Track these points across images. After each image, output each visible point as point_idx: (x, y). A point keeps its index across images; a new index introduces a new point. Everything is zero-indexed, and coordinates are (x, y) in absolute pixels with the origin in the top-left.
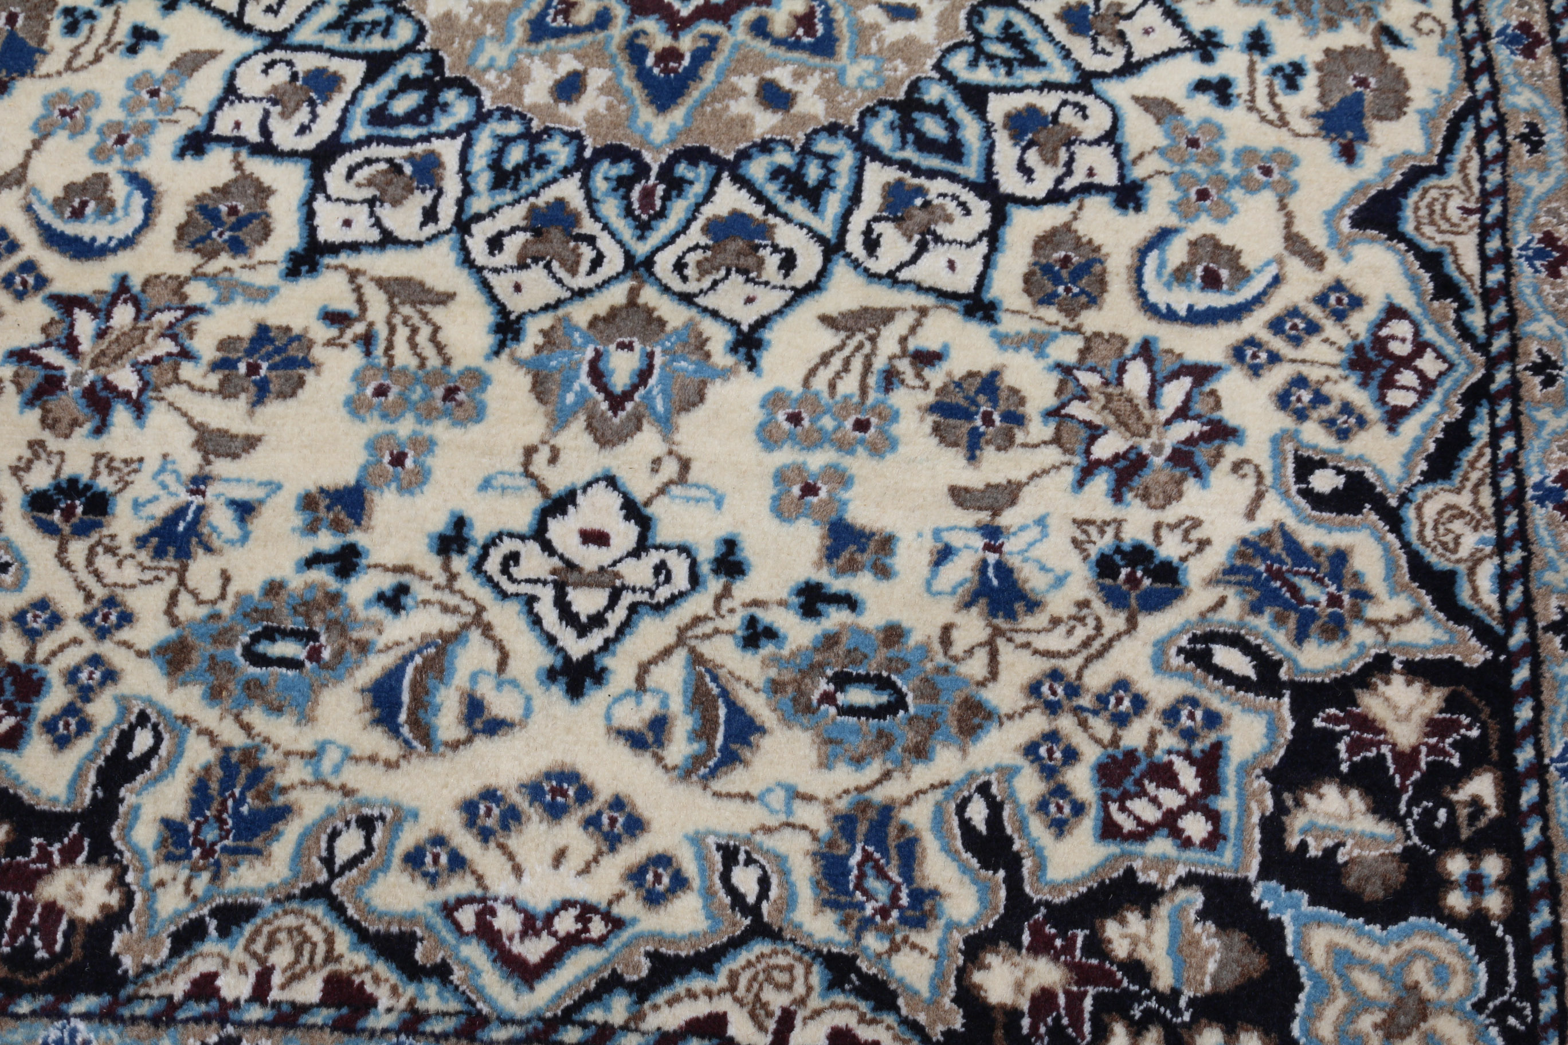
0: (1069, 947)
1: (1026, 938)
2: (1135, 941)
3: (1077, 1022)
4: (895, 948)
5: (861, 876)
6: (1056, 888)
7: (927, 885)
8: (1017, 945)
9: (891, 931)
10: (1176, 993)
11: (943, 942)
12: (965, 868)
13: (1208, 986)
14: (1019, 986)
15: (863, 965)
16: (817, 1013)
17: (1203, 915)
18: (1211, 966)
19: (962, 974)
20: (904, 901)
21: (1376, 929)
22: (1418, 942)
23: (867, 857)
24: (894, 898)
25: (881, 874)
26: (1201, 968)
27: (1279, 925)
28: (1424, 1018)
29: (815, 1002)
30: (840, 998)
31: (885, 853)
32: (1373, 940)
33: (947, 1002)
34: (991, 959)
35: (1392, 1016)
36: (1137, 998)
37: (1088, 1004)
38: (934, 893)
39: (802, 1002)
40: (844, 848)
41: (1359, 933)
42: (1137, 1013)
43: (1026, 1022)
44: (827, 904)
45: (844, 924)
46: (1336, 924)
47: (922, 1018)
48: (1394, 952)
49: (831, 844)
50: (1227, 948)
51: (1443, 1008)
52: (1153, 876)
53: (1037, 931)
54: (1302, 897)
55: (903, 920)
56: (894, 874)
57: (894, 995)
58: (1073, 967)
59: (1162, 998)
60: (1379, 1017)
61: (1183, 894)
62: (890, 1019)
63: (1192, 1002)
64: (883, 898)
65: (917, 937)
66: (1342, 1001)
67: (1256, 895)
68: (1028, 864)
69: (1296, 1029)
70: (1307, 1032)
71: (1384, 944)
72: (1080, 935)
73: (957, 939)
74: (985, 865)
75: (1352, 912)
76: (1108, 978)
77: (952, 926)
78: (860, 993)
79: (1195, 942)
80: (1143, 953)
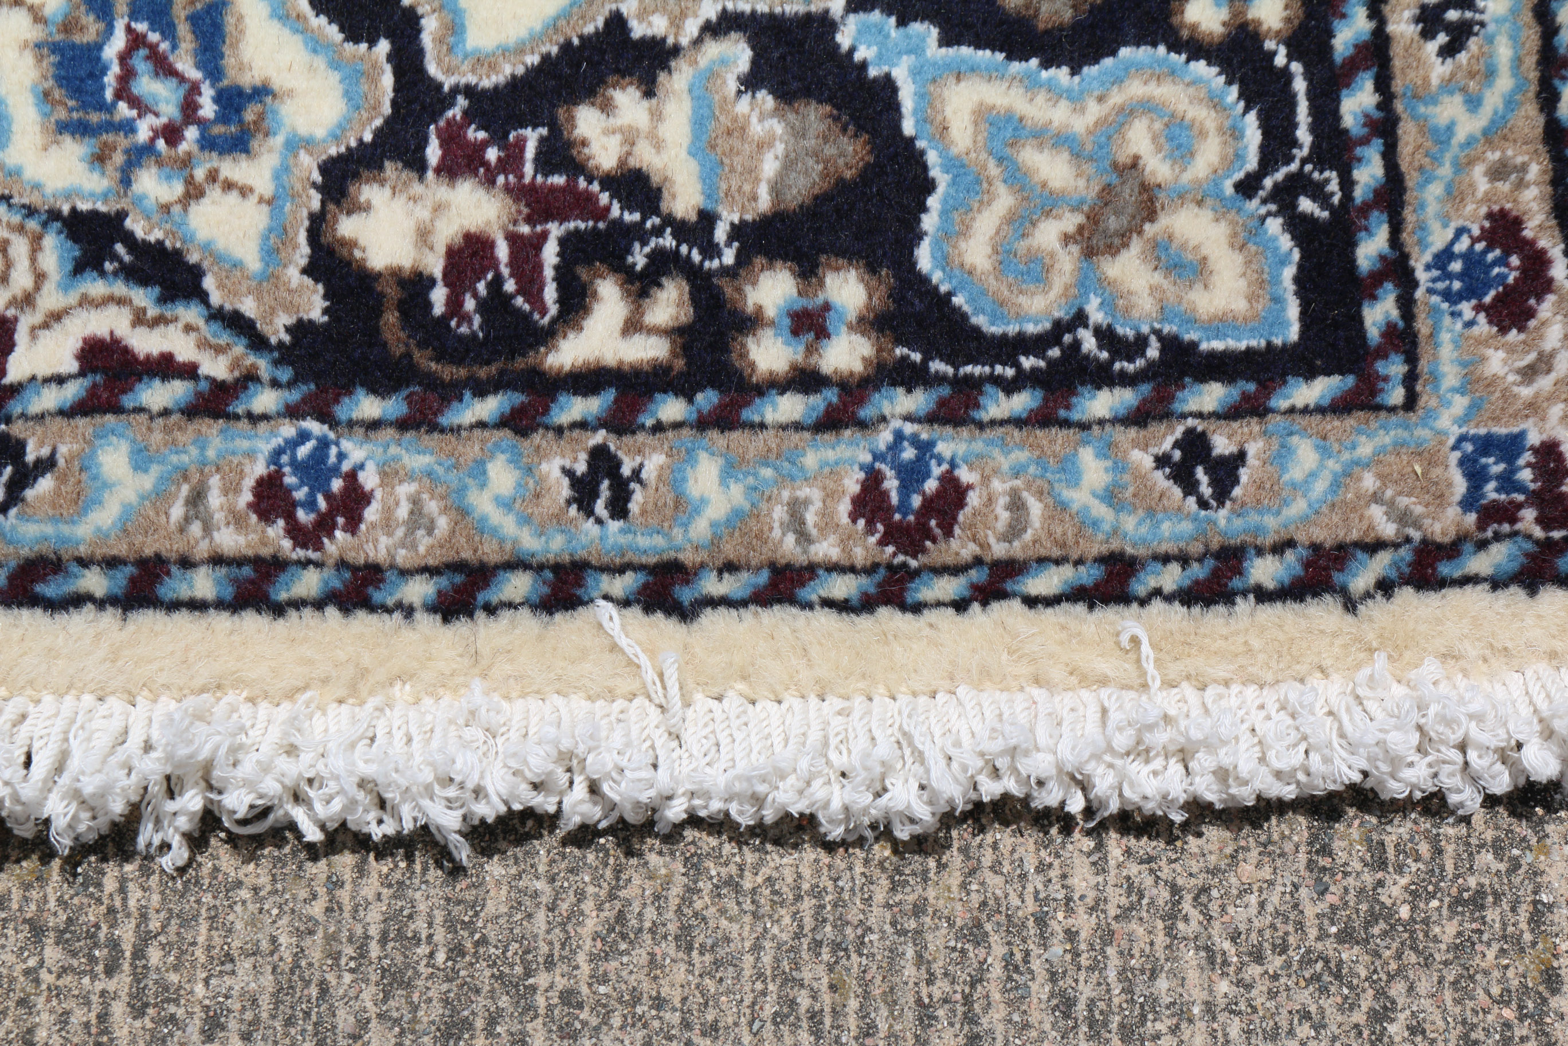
0: (512, 160)
1: (433, 153)
2: (630, 138)
3: (530, 285)
4: (194, 193)
5: (127, 75)
6: (482, 61)
7: (247, 80)
8: (418, 165)
9: (186, 163)
10: (707, 219)
11: (280, 174)
12: (316, 44)
13: (764, 203)
14: (423, 236)
15: (137, 226)
16: (56, 317)
17: (750, 82)
18: (770, 166)
19: (317, 224)
20: (208, 109)
21: (1061, 74)
22: (1136, 89)
23: (136, 41)
24: (189, 108)
25: (163, 68)
26: (752, 172)
27: (888, 86)
28: (1151, 216)
29: (50, 299)
30: (96, 287)
31: (169, 31)
32: (1056, 93)
33: (294, 275)
34: (369, 192)
35: (1094, 218)
36: (639, 234)
37: (550, 254)
38: (262, 92)
39: (28, 300)
40: (91, 28)
41: (1031, 85)
42: (639, 258)
43: (439, 296)
44: (63, 127)
45: (99, 159)
46: (990, 75)
47: (249, 307)
48: (1094, 111)
49: (69, 26)
50: (798, 133)
51: (1182, 196)
52: (658, 26)
53: (451, 138)
54: (927, 33)
55: (208, 143)
56: (186, 65)
57: (197, 273)
58: (519, 192)
59: (682, 230)
60: (1071, 222)
61: (713, 49)
62: (191, 313)
63: (737, 232)
64: (169, 109)
65: (232, 169)
66: (1004, 201)
67: (844, 39)
68: (430, 26)
69: (924, 258)
70: (944, 261)
71: (1076, 100)
72: (532, 138)
73: (309, 166)
74: (353, 35)
75: (1016, 52)
76: (585, 205)
77: (295, 144)
78: (134, 274)
79: (738, 129)
80: (645, 157)
